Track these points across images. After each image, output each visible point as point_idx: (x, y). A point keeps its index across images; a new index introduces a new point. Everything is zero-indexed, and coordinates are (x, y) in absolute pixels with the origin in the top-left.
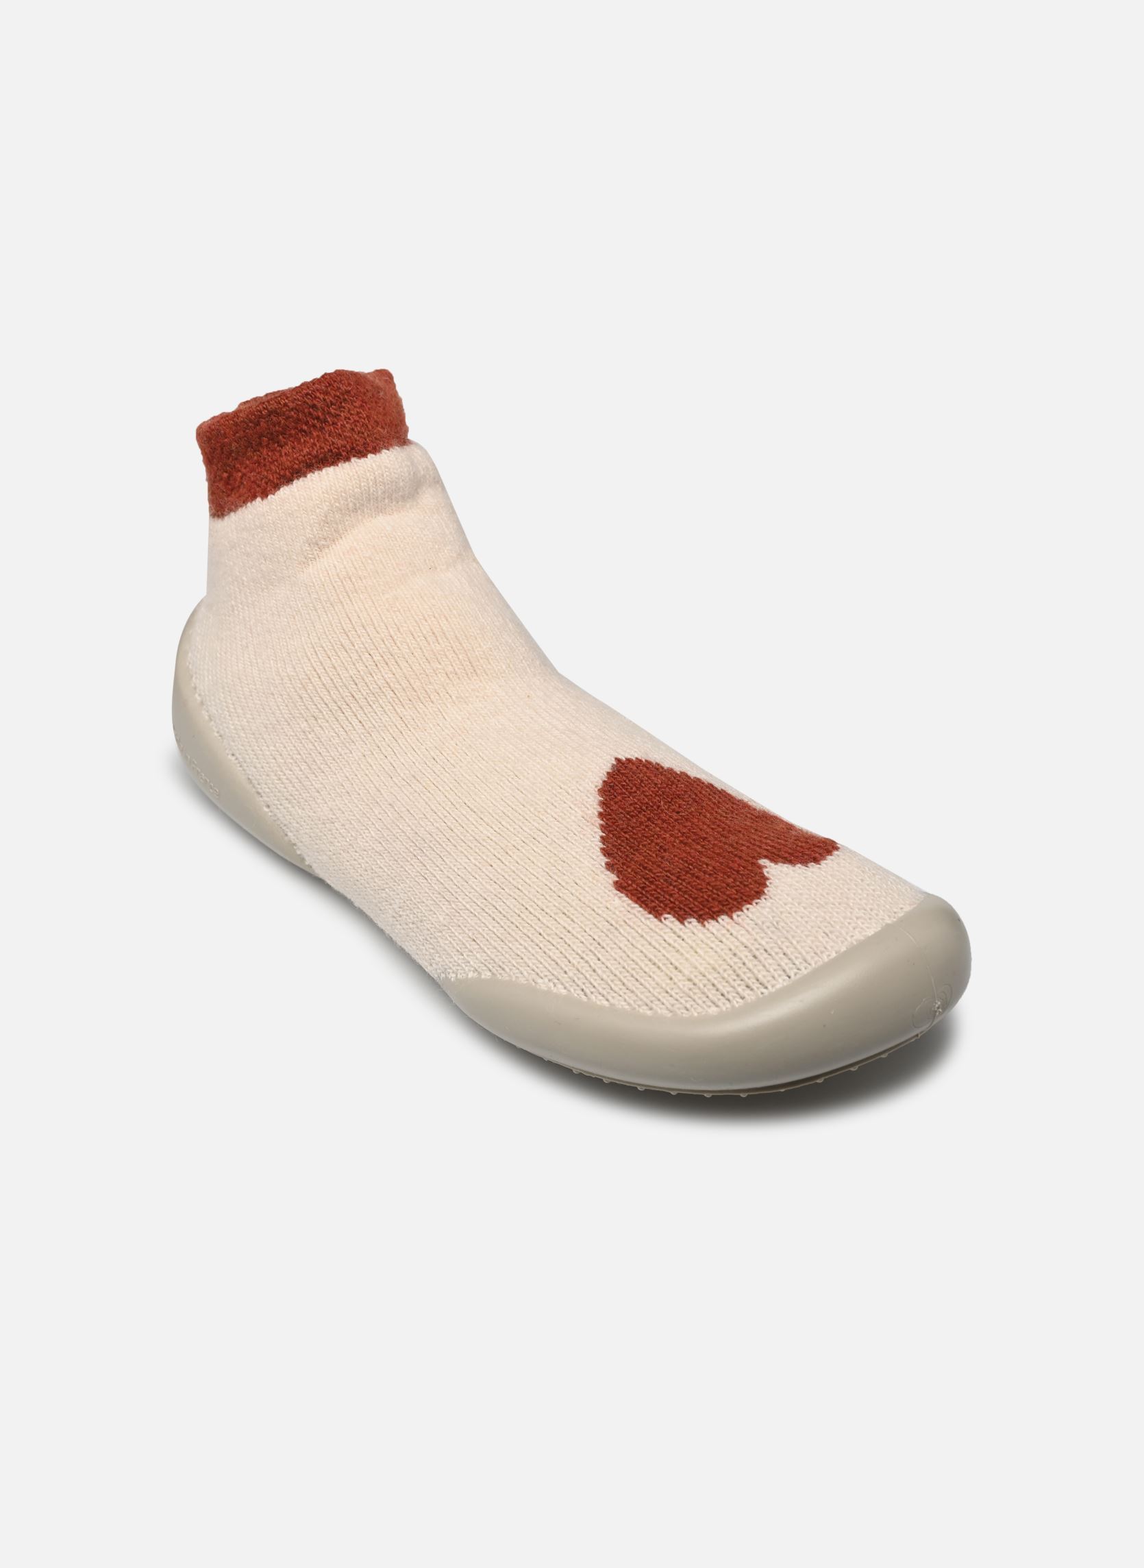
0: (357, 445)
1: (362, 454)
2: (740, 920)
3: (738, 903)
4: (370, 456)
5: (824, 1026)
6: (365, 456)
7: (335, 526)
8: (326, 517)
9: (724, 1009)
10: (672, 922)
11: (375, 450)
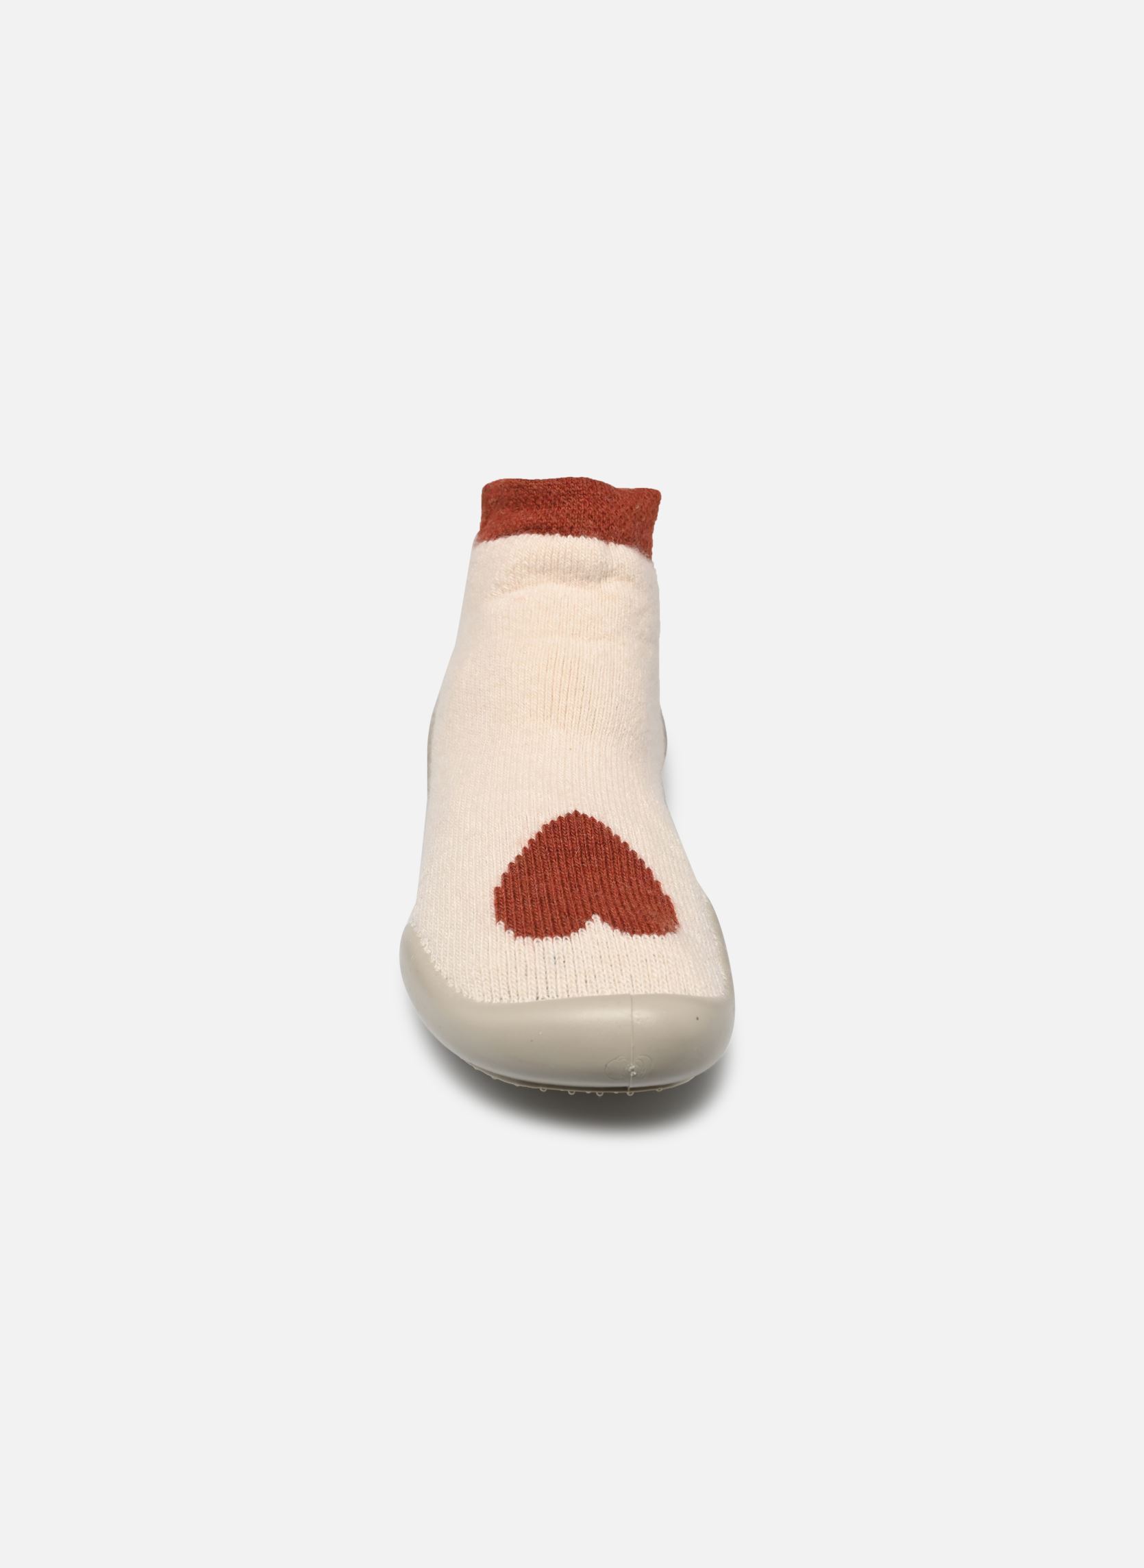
0: (566, 526)
1: (564, 533)
2: (536, 944)
3: (546, 932)
4: (570, 536)
5: (532, 1041)
6: (566, 535)
7: (519, 578)
8: (514, 569)
9: (486, 1001)
10: (501, 928)
11: (577, 534)
